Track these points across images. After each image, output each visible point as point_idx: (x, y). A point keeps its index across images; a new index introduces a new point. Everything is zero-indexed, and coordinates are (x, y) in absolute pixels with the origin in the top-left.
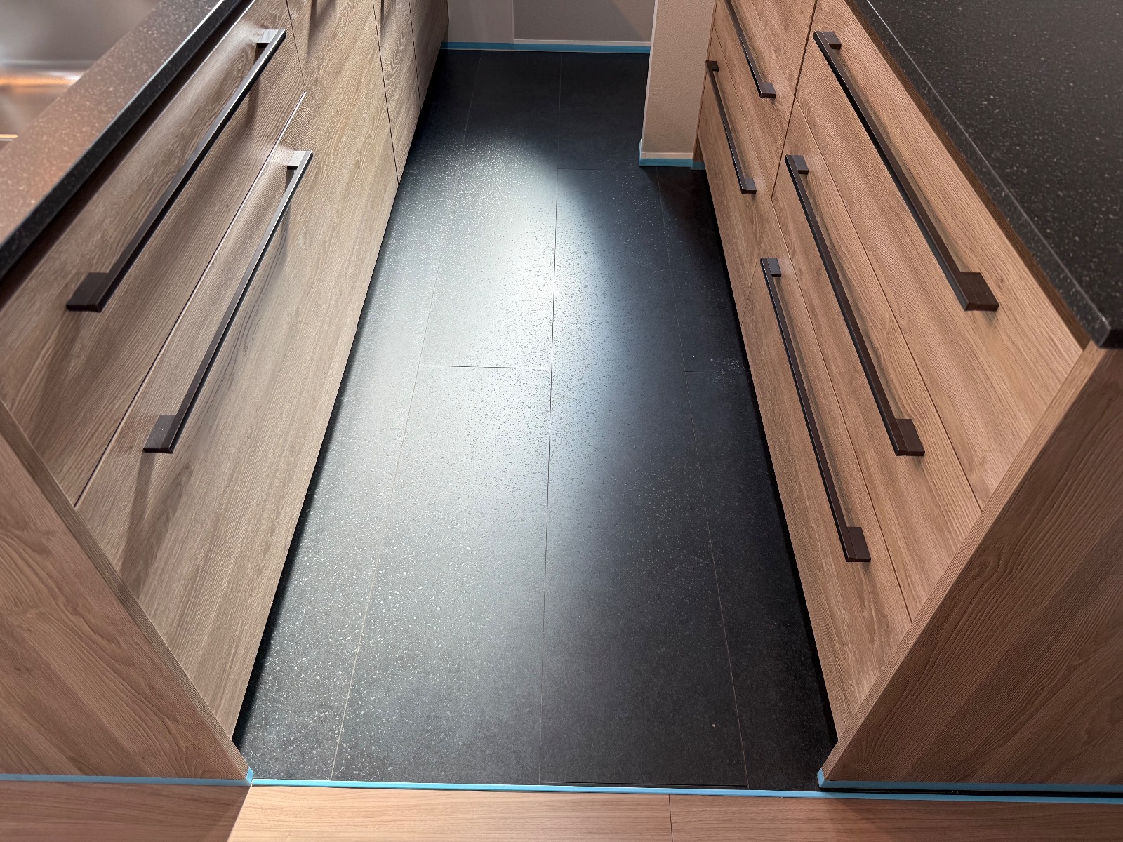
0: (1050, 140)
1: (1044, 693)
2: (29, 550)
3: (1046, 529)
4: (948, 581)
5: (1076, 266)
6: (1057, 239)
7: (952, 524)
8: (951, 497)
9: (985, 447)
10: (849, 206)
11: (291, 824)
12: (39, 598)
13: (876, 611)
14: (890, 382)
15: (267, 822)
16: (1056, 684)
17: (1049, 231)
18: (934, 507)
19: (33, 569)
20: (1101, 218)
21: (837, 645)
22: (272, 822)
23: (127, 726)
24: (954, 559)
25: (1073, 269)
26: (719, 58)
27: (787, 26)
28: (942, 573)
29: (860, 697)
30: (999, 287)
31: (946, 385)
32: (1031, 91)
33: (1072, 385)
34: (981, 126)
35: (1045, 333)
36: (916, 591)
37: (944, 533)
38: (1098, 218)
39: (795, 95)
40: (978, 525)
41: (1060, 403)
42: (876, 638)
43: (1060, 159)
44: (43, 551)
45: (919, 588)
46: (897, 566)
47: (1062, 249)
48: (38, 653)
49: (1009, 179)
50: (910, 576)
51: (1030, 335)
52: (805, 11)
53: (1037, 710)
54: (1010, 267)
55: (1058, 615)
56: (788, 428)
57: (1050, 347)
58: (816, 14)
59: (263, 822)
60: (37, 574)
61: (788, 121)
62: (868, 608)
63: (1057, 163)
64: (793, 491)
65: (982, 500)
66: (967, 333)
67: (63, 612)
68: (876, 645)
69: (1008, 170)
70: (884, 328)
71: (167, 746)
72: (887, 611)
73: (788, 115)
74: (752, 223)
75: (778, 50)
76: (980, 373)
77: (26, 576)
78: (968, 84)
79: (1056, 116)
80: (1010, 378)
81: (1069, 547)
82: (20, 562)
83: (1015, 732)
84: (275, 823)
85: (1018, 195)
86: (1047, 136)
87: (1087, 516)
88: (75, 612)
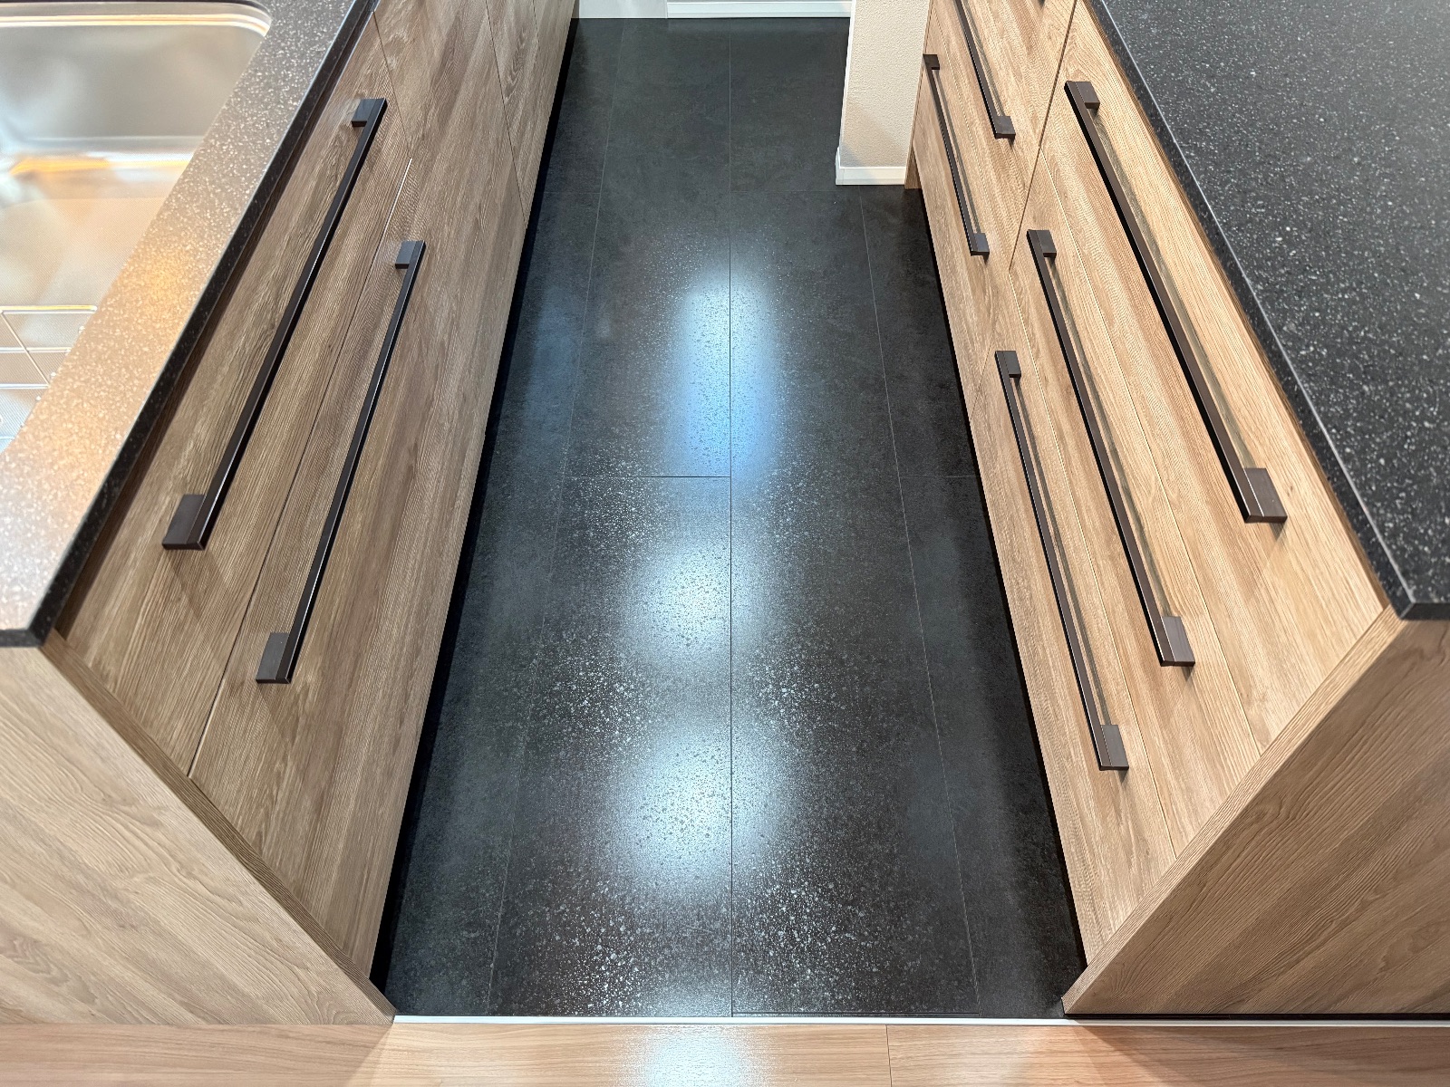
0: (1358, 299)
1: (1334, 926)
2: (138, 823)
3: (1336, 780)
4: (1219, 825)
5: (1379, 504)
6: (1357, 463)
7: (1225, 759)
8: (1225, 727)
9: (1267, 683)
10: (1109, 320)
11: (443, 1069)
12: (149, 864)
13: (1134, 829)
14: (1155, 561)
15: (415, 1067)
16: (1348, 917)
17: (1348, 450)
18: (1204, 731)
19: (142, 840)
20: (1414, 428)
21: (1088, 856)
22: (420, 1067)
23: (249, 974)
24: (1227, 801)
25: (1375, 510)
26: (941, 52)
27: (1030, 48)
28: (1213, 812)
29: (1114, 924)
30: (1288, 494)
31: (1222, 590)
32: (1337, 218)
33: (1369, 647)
34: (1271, 280)
35: (1339, 571)
36: (1181, 823)
37: (1216, 767)
38: (1410, 427)
39: (1040, 145)
40: (1254, 772)
41: (1354, 662)
42: (1134, 860)
43: (1368, 332)
44: (156, 824)
45: (1186, 821)
46: (1160, 787)
47: (1363, 479)
48: (146, 913)
49: (1303, 366)
50: (1176, 804)
51: (1322, 566)
52: (1054, 38)
53: (1325, 941)
54: (1302, 476)
55: (1351, 856)
56: (1029, 572)
57: (1345, 591)
58: (1067, 48)
59: (411, 1067)
60: (146, 844)
61: (1031, 176)
62: (1124, 822)
63: (1365, 337)
64: (1035, 653)
65: (1261, 743)
66: (1248, 535)
67: (176, 876)
68: (1134, 870)
69: (1303, 353)
70: (1149, 492)
71: (295, 991)
72: (1147, 835)
73: (1032, 168)
74: (985, 292)
75: (1018, 75)
76: (1263, 591)
77: (134, 846)
78: (1259, 207)
79: (1367, 258)
80: (1297, 610)
81: (1363, 795)
82: (127, 834)
83: (1298, 961)
84: (425, 1068)
85: (1314, 392)
86: (1354, 293)
87: (1386, 766)
88: (190, 875)
